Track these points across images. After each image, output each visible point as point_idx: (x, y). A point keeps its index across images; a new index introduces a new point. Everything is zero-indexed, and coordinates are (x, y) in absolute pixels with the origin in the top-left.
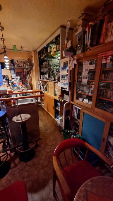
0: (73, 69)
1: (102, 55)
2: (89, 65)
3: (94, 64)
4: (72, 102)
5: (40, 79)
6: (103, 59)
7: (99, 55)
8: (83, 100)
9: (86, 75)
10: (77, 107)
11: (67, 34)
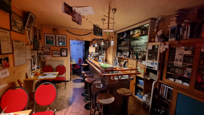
0: (163, 52)
1: (201, 45)
2: (183, 51)
3: (190, 50)
4: (160, 81)
5: (117, 55)
6: (202, 48)
7: (197, 45)
8: (175, 81)
9: (181, 58)
10: (166, 86)
11: (156, 25)
